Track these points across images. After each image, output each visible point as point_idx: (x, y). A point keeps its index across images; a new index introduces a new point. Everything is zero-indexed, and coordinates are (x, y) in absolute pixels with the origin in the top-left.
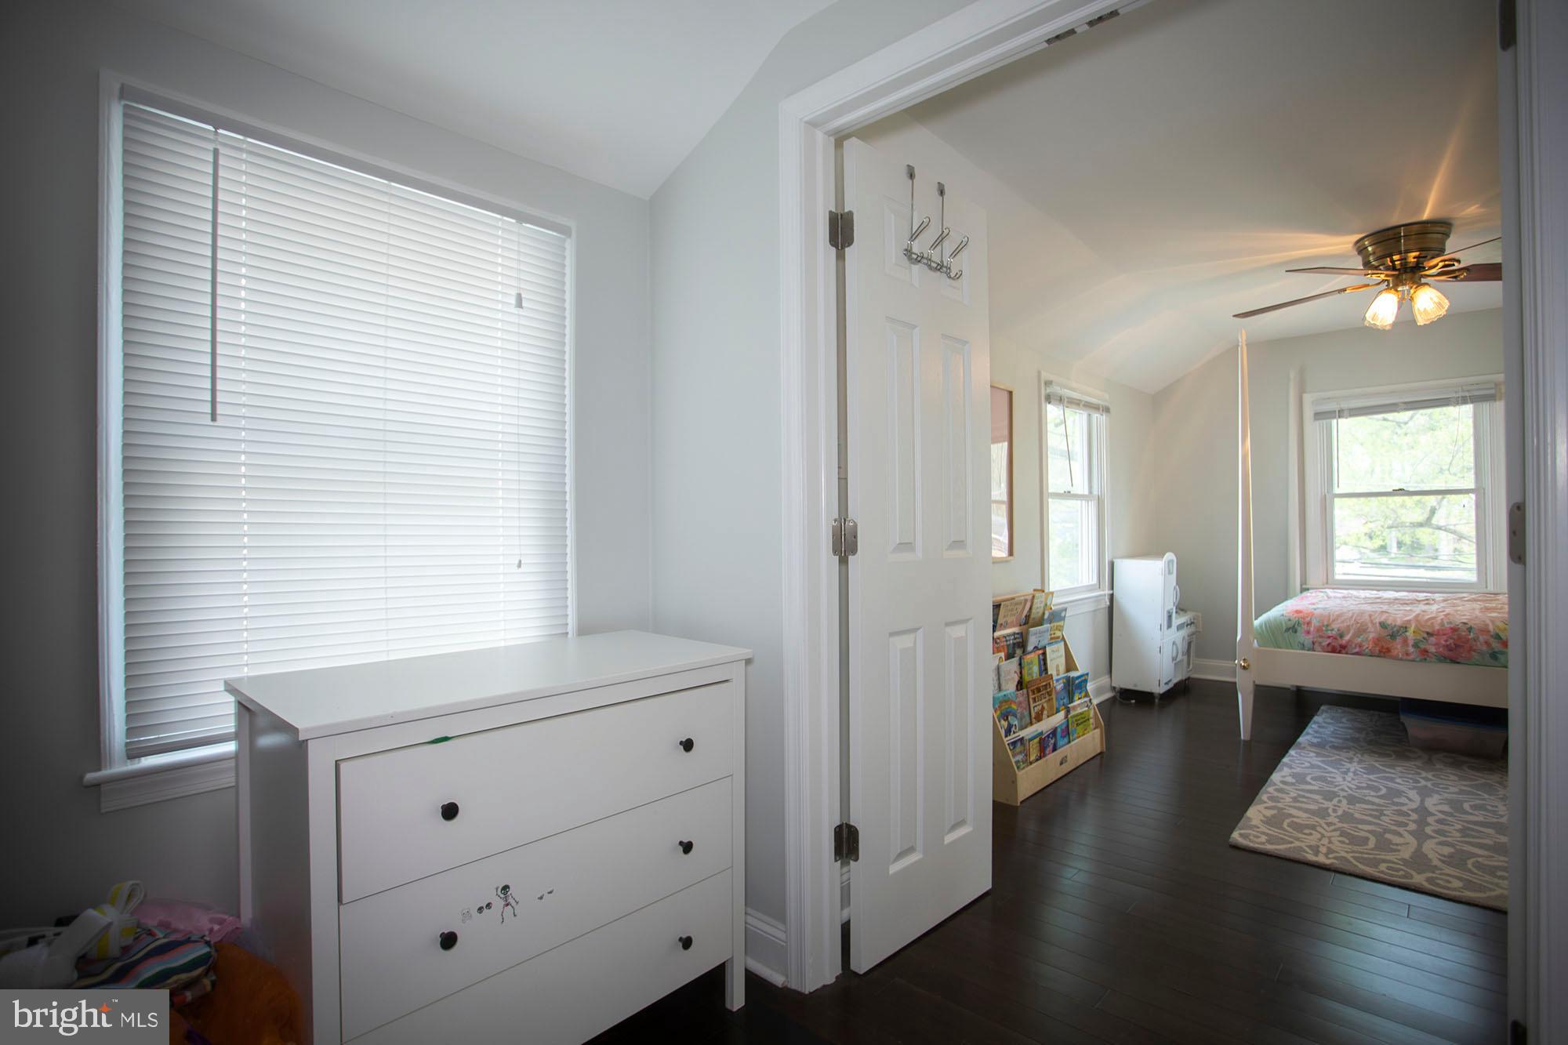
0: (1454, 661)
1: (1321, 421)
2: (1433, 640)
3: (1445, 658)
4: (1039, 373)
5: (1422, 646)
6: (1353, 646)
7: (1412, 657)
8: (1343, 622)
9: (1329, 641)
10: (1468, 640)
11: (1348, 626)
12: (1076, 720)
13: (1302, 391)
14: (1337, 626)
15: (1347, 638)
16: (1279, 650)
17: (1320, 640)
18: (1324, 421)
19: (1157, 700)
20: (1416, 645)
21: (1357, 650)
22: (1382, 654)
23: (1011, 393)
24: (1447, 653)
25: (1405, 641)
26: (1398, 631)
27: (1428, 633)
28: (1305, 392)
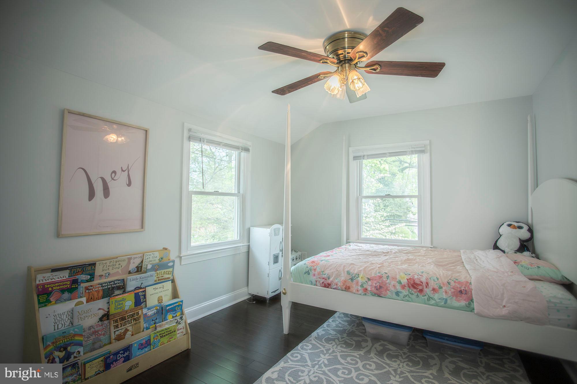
0: (379, 296)
1: (357, 161)
2: (370, 283)
3: (375, 294)
4: (183, 124)
5: (365, 286)
6: (334, 284)
7: (360, 292)
8: (331, 270)
9: (323, 280)
10: (386, 284)
11: (332, 272)
12: (160, 334)
13: (349, 146)
14: (328, 272)
15: (331, 279)
16: (301, 284)
17: (319, 280)
18: (358, 161)
19: (268, 301)
20: (362, 286)
21: (335, 287)
22: (346, 290)
23: (146, 131)
24: (376, 291)
25: (357, 283)
26: (355, 277)
27: (368, 279)
28: (350, 147)
